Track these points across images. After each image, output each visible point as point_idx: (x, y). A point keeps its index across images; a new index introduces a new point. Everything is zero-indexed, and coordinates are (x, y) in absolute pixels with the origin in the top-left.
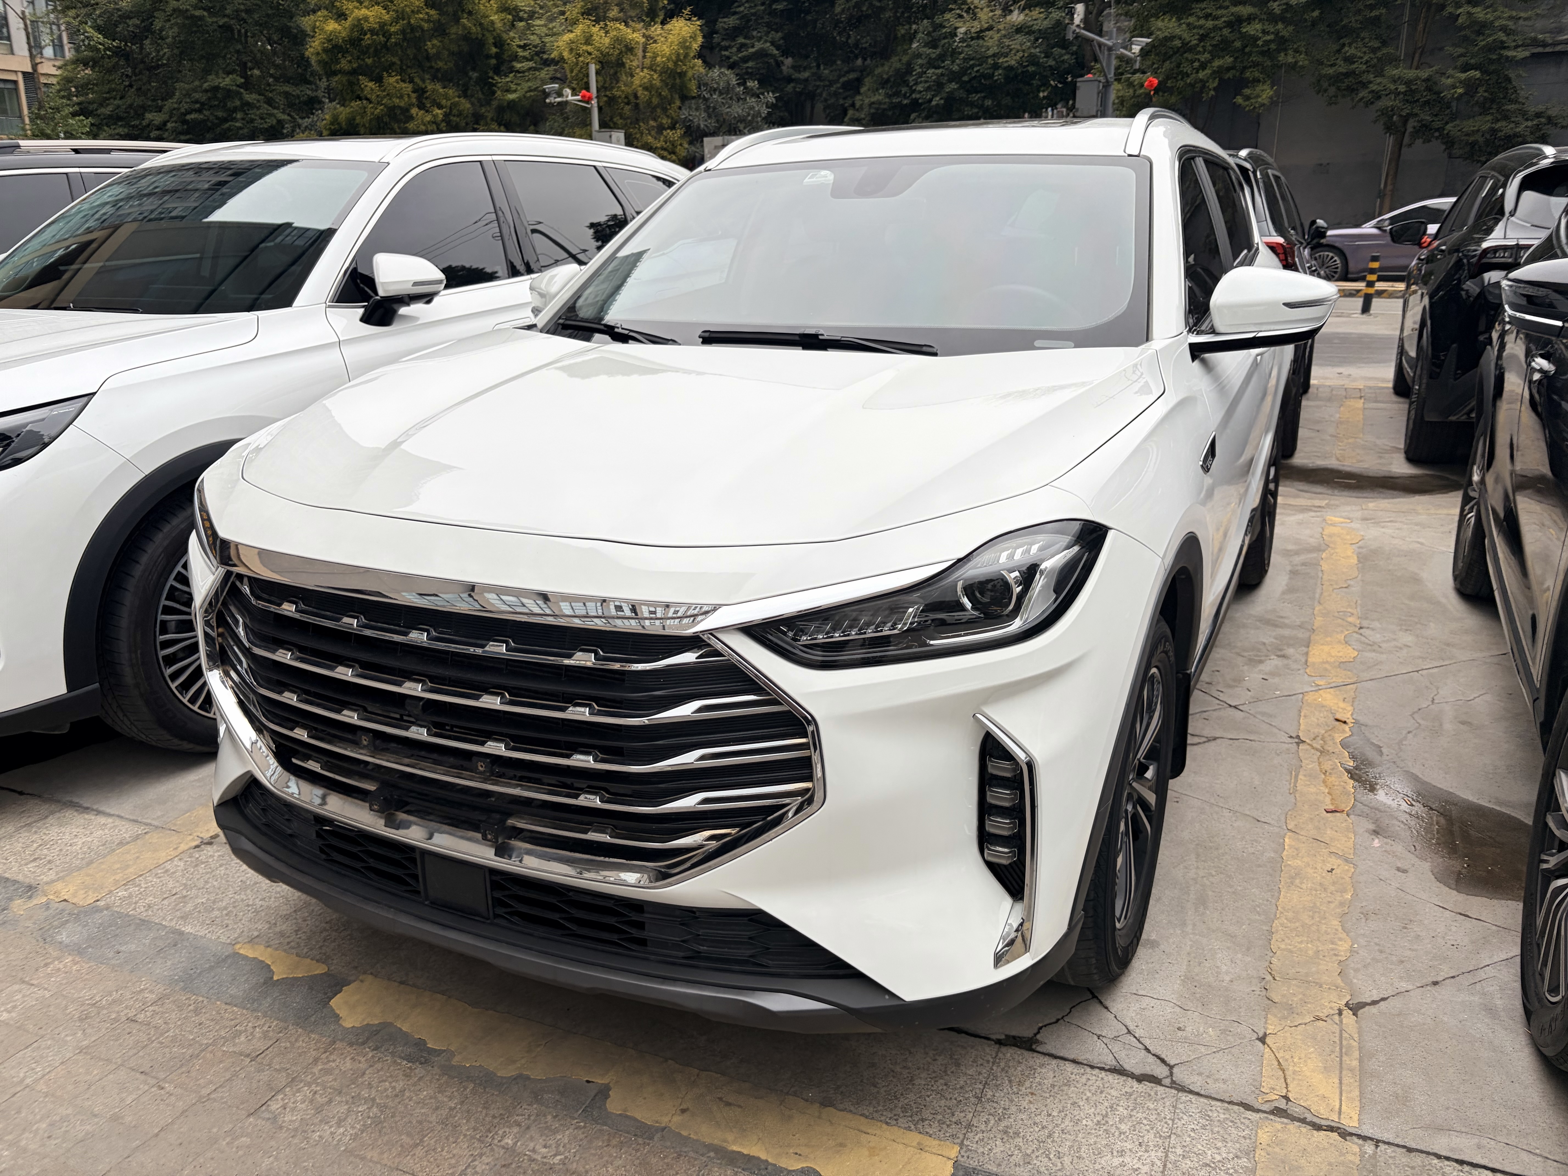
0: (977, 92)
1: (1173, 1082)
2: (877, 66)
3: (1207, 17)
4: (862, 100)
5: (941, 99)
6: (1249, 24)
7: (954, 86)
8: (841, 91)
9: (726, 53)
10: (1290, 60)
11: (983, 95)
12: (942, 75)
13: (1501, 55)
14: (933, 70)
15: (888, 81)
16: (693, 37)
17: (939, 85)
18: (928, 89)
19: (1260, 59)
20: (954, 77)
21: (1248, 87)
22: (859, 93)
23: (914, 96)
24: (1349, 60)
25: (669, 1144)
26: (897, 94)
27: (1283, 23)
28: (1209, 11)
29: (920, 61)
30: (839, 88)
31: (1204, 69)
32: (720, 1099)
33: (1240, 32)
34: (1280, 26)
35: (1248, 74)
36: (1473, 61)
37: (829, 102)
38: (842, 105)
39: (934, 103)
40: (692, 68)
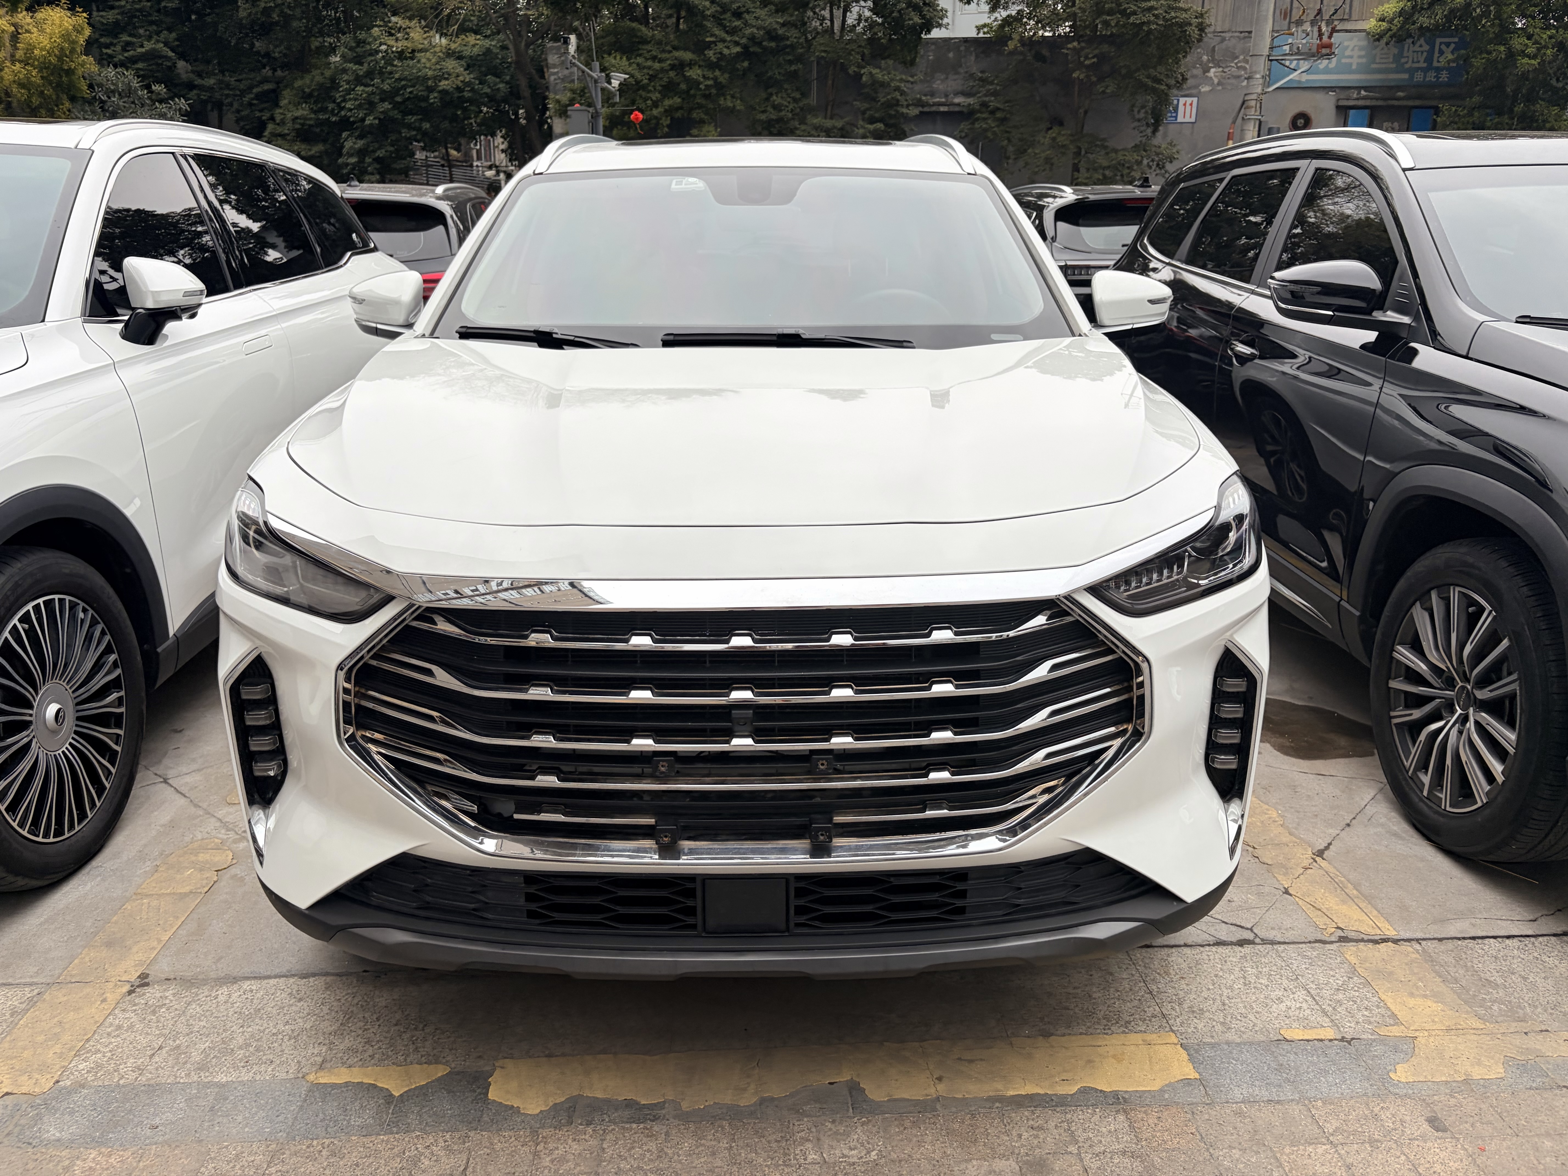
0: (413, 114)
1: (1262, 940)
2: (296, 79)
3: (654, 58)
4: (282, 114)
5: (375, 118)
6: (691, 68)
7: (387, 105)
8: (255, 102)
9: (109, 51)
10: (730, 104)
11: (419, 117)
12: (373, 93)
13: (897, 111)
14: (362, 88)
15: (310, 95)
16: (78, 30)
17: (370, 105)
18: (360, 107)
19: (703, 101)
20: (385, 96)
21: (695, 128)
22: (277, 105)
23: (343, 113)
24: (777, 108)
25: (954, 1110)
26: (324, 110)
27: (720, 70)
28: (655, 54)
29: (346, 77)
30: (252, 99)
31: (657, 107)
32: (960, 1059)
33: (684, 76)
34: (717, 73)
35: (694, 115)
36: (877, 115)
37: (243, 113)
38: (259, 118)
39: (367, 122)
40: (82, 66)
